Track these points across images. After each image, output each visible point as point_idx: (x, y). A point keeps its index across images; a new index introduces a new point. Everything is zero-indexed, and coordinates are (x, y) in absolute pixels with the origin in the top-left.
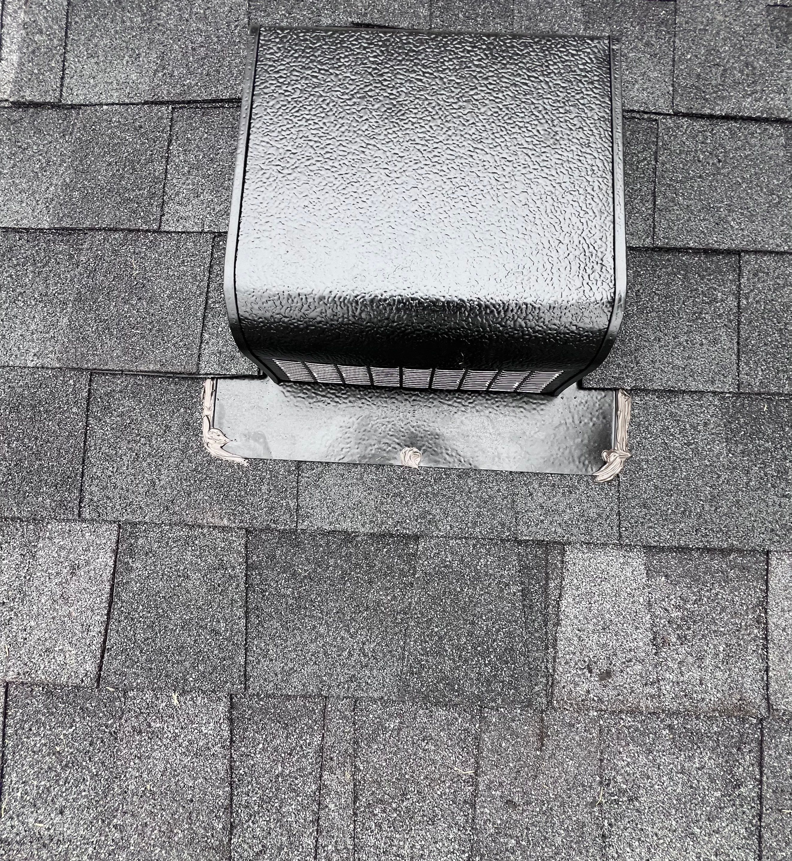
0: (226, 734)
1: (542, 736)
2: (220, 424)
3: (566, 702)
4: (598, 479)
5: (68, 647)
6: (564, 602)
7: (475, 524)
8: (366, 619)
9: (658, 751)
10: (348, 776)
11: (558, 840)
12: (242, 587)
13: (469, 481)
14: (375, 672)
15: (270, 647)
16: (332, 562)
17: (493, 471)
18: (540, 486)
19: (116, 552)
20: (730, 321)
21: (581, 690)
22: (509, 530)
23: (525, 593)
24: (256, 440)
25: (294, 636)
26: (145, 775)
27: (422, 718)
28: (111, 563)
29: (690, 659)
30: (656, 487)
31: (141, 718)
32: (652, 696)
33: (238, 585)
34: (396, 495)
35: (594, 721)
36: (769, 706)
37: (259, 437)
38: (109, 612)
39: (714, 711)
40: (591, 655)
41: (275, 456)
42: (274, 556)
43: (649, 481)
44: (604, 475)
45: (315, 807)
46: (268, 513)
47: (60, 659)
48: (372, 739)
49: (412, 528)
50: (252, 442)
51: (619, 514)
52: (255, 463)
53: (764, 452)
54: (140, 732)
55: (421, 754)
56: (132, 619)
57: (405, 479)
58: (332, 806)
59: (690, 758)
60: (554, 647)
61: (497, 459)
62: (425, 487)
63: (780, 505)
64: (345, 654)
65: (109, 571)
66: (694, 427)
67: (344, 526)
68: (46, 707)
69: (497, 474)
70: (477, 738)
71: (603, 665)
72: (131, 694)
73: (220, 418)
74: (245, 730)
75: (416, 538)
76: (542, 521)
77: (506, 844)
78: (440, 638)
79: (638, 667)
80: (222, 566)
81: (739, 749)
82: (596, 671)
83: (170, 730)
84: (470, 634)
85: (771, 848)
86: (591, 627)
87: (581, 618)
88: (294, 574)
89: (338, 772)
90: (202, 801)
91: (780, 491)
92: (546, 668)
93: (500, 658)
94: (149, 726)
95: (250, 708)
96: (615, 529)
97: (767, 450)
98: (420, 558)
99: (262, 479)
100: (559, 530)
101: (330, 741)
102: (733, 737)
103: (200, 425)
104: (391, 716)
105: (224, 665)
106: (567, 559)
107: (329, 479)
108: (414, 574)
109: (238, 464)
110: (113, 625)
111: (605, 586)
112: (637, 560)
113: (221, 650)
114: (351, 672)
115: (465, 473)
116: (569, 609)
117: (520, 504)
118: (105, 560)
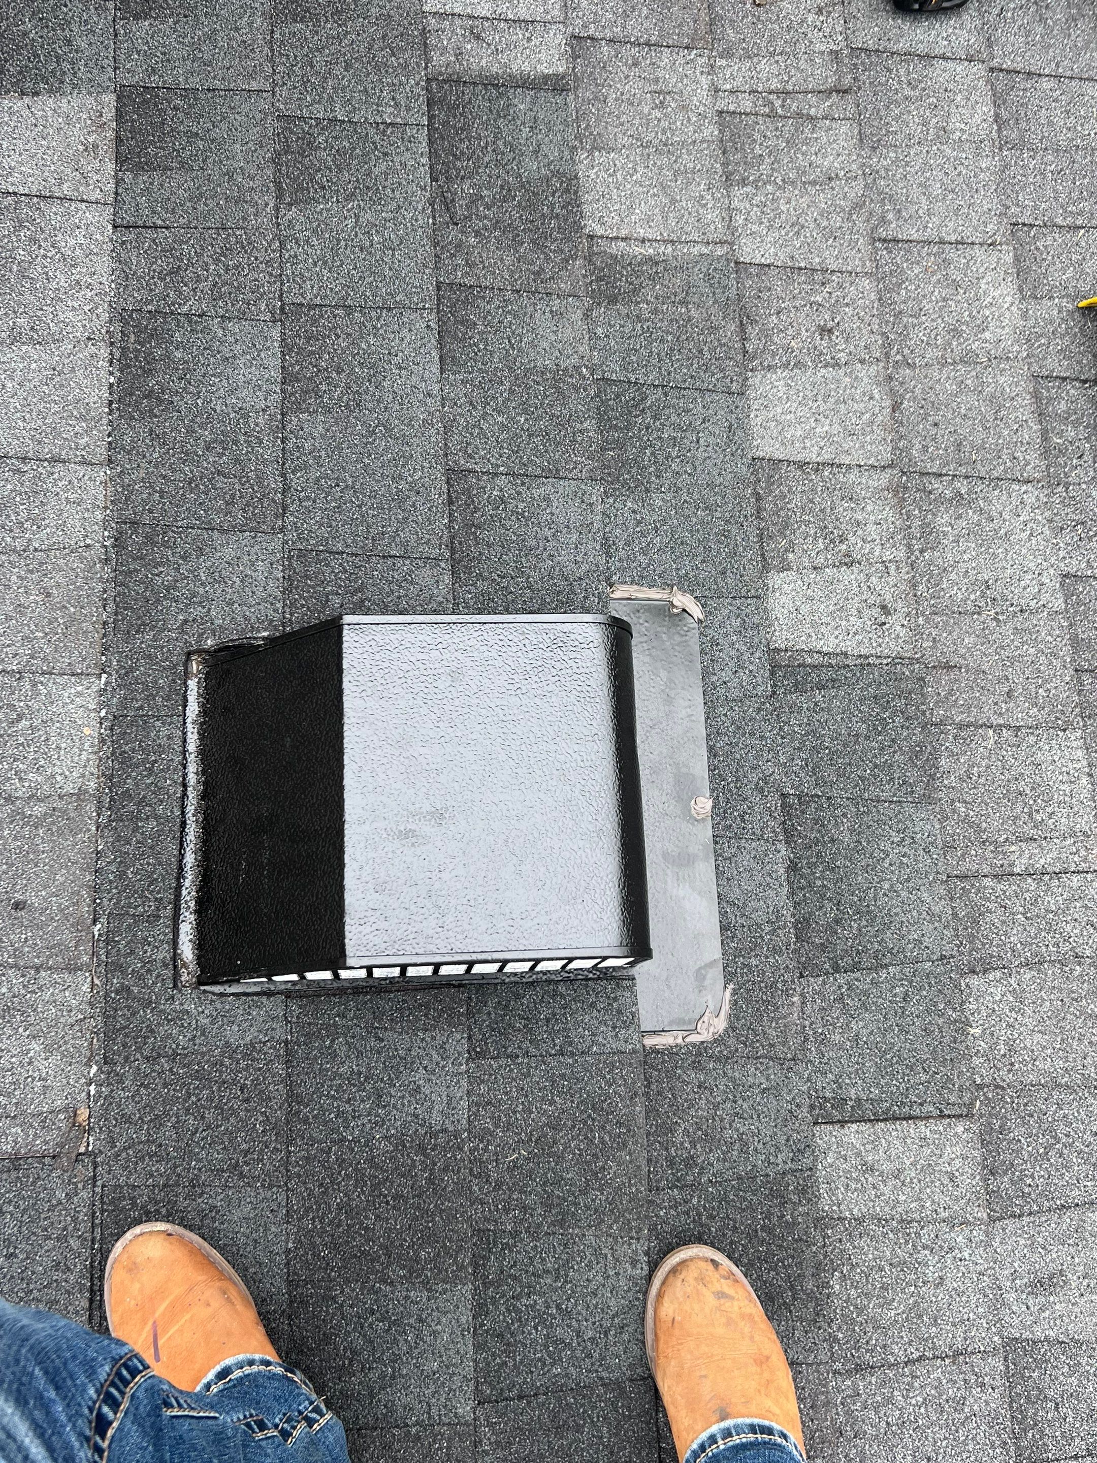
0: (998, 974)
1: (948, 667)
2: (690, 1022)
3: (915, 646)
4: (701, 617)
5: (946, 1158)
6: (825, 649)
7: (762, 738)
8: (869, 842)
9: (944, 562)
10: (1013, 848)
11: (1032, 651)
12: (858, 975)
13: (718, 745)
14: (917, 829)
15: (911, 937)
16: (818, 883)
17: (706, 722)
18: (715, 674)
19: (842, 1123)
20: (523, 484)
21: (902, 632)
22: (764, 704)
23: (821, 687)
24: (704, 978)
25: (897, 914)
26: (1049, 1052)
27: (952, 780)
28: (854, 1126)
29: (860, 532)
30: (703, 562)
31: (1000, 1065)
32: (898, 568)
33: (856, 980)
34: (743, 821)
35: (927, 620)
36: (891, 466)
37: (700, 976)
38: (904, 1119)
39: (902, 514)
40: (869, 623)
41: (717, 954)
42: (822, 944)
43: (697, 568)
44: (697, 611)
45: (1046, 878)
46: (780, 953)
47: (958, 1163)
48: (979, 830)
49: (774, 801)
50: (707, 982)
51: (734, 598)
52: (729, 977)
53: (655, 457)
54: (1012, 1064)
55: (982, 780)
56: (907, 1089)
57: (725, 812)
58: (1042, 861)
59: (945, 534)
60: (867, 657)
61: (693, 718)
62: (730, 791)
63: (707, 446)
64: (905, 860)
65: (864, 1127)
66: (639, 523)
67: (782, 871)
68: (1005, 1173)
69: (708, 718)
70: (961, 726)
71: (876, 612)
72: (978, 1081)
73: (684, 1023)
74: (992, 956)
75: (784, 796)
76: (751, 671)
77: (1043, 697)
78: (876, 766)
79: (874, 579)
80: (841, 999)
81: (930, 492)
82: (883, 619)
83: (1003, 1034)
84: (867, 738)
85: (1005, 471)
86: (844, 623)
87: (837, 633)
88: (837, 921)
89: (1012, 858)
90: (1060, 990)
91: (692, 445)
92: (887, 664)
93: (884, 709)
94: (1004, 1055)
95: (970, 954)
96: (749, 601)
97: (653, 454)
98: (802, 792)
99: (745, 965)
100: (757, 655)
101: (986, 870)
102: (921, 497)
103: (694, 1045)
104: (954, 811)
105: (936, 983)
106: (783, 646)
107: (735, 894)
108: (818, 796)
109: (733, 995)
110: (916, 1111)
111: (804, 609)
112: (775, 579)
113: (922, 988)
114: (921, 852)
115: (711, 750)
116: (829, 644)
117: (736, 693)
118: (853, 1134)
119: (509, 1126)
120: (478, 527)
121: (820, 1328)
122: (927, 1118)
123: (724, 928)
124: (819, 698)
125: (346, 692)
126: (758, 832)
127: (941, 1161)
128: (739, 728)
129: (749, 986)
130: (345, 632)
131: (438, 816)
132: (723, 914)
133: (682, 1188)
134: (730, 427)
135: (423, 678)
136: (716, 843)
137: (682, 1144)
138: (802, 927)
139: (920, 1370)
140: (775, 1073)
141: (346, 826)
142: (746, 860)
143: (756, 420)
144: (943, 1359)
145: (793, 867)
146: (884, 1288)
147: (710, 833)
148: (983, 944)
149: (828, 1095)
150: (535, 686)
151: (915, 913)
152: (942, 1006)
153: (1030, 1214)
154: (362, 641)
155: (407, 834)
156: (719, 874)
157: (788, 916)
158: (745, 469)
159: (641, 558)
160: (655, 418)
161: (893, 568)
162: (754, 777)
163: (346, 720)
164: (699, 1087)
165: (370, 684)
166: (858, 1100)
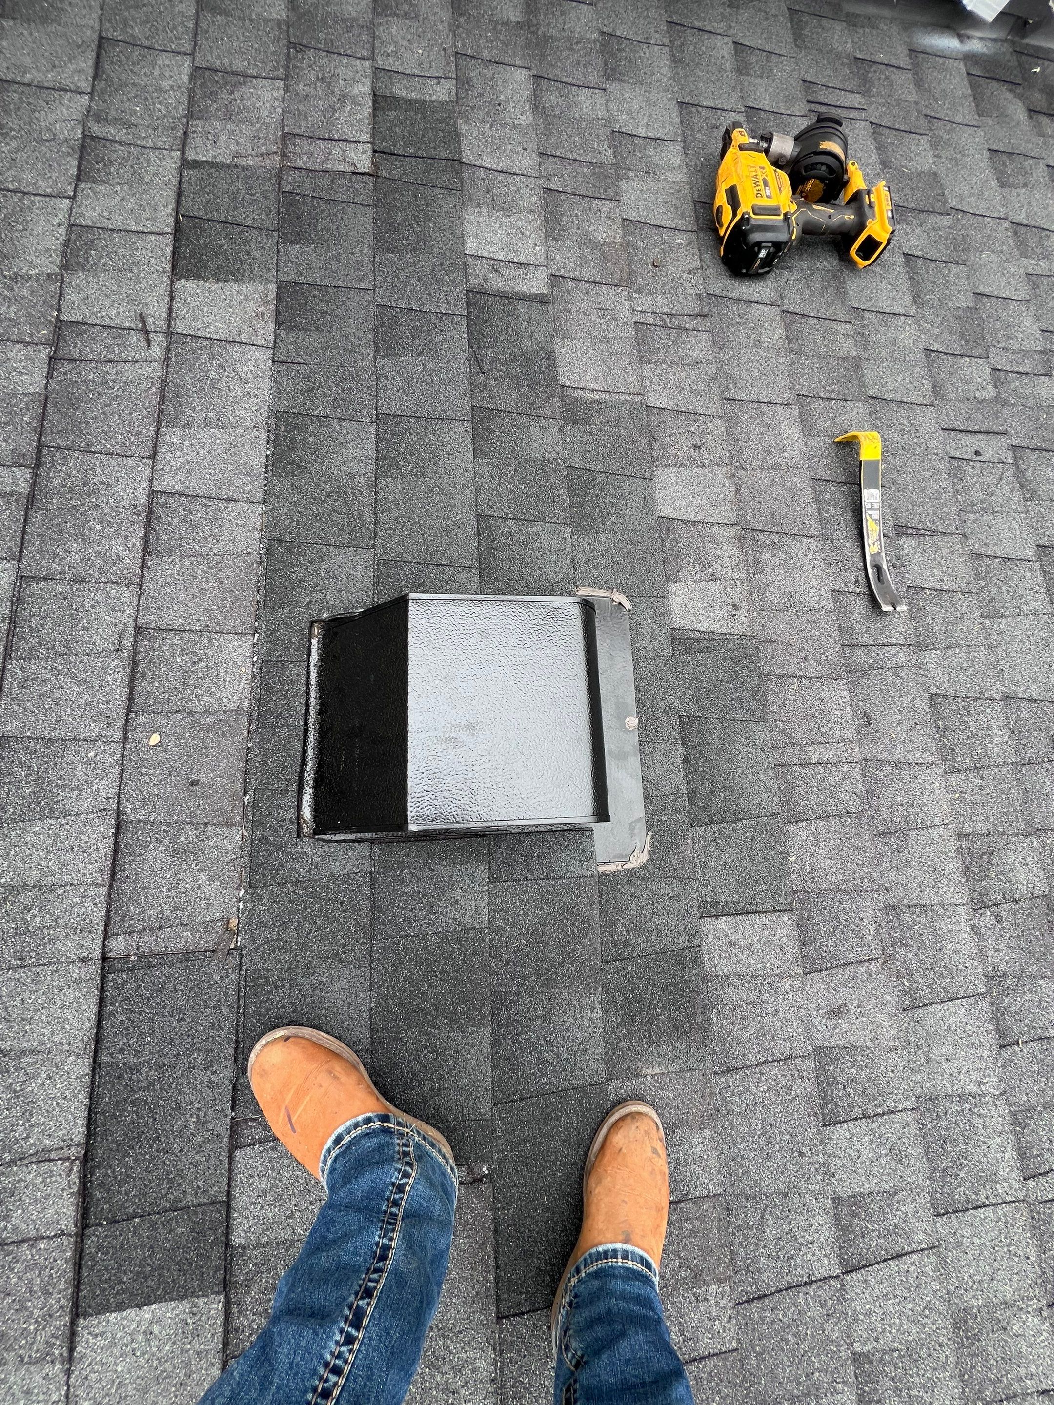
0: (804, 824)
1: (771, 642)
2: (626, 856)
3: (753, 629)
4: (630, 608)
5: (777, 936)
6: (702, 629)
7: (667, 681)
8: (729, 745)
9: (767, 581)
10: (810, 748)
11: (817, 633)
12: (725, 825)
13: (641, 685)
14: (757, 737)
15: (755, 802)
16: (701, 769)
17: (634, 671)
18: (639, 642)
19: (717, 916)
20: (523, 525)
21: (745, 620)
22: (668, 660)
23: (700, 651)
24: (634, 829)
25: (746, 788)
26: (834, 870)
27: (774, 708)
28: (724, 918)
29: (720, 562)
30: (631, 575)
31: (806, 879)
32: (742, 583)
33: (724, 828)
34: (657, 731)
35: (759, 614)
36: (736, 524)
37: (632, 828)
38: (753, 913)
39: (743, 552)
40: (726, 614)
41: (642, 814)
42: (704, 807)
43: (627, 579)
44: (627, 604)
45: (829, 766)
46: (680, 813)
47: (785, 939)
48: (790, 737)
49: (675, 720)
50: (635, 831)
51: (649, 597)
52: (649, 827)
53: (602, 513)
54: (813, 878)
55: (792, 708)
56: (755, 895)
57: (646, 726)
58: (827, 756)
59: (767, 565)
60: (726, 635)
61: (627, 669)
62: (648, 713)
63: (632, 508)
64: (750, 755)
65: (729, 919)
66: (592, 551)
67: (680, 762)
68: (811, 944)
69: (635, 668)
70: (779, 676)
71: (730, 608)
72: (795, 888)
73: (622, 856)
74: (800, 813)
75: (680, 717)
76: (660, 641)
77: (824, 660)
78: (733, 699)
79: (728, 589)
80: (715, 840)
81: (758, 541)
82: (734, 612)
83: (808, 860)
84: (727, 682)
85: (799, 531)
86: (712, 614)
87: (708, 620)
88: (712, 792)
89: (810, 754)
90: (840, 833)
91: (623, 507)
92: (738, 639)
93: (737, 665)
94: (809, 873)
95: (788, 812)
96: (658, 599)
97: (600, 511)
98: (691, 714)
99: (658, 821)
100: (664, 631)
101: (796, 761)
102: (753, 543)
103: (628, 870)
104: (777, 726)
105: (770, 829)
106: (678, 627)
107: (652, 776)
108: (699, 716)
109: (652, 838)
110: (760, 908)
111: (689, 605)
112: (672, 587)
113: (762, 833)
114: (759, 750)
115: (637, 688)
116: (704, 626)
117: (651, 654)
118: (723, 923)
119: (513, 925)
120: (495, 549)
121: (706, 1046)
122: (766, 912)
123: (646, 797)
124: (700, 658)
125: (410, 644)
126: (666, 738)
127: (774, 938)
128: (653, 675)
129: (661, 833)
130: (410, 604)
131: (471, 728)
132: (645, 789)
133: (622, 960)
134: (645, 498)
135: (462, 636)
136: (640, 745)
137: (621, 932)
138: (692, 795)
139: (765, 1069)
140: (677, 888)
141: (409, 734)
142: (658, 756)
143: (658, 495)
144: (778, 1062)
145: (686, 760)
146: (743, 1018)
147: (637, 739)
148: (795, 806)
149: (708, 899)
150: (536, 642)
151: (757, 788)
152: (773, 844)
153: (826, 969)
154: (421, 610)
155: (448, 740)
156: (643, 764)
157: (684, 789)
158: (654, 522)
159: (594, 571)
160: (601, 490)
161: (739, 583)
162: (662, 704)
163: (410, 662)
164: (631, 896)
165: (426, 639)
166: (726, 902)
